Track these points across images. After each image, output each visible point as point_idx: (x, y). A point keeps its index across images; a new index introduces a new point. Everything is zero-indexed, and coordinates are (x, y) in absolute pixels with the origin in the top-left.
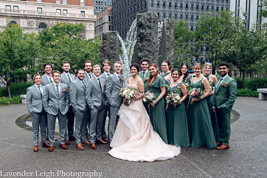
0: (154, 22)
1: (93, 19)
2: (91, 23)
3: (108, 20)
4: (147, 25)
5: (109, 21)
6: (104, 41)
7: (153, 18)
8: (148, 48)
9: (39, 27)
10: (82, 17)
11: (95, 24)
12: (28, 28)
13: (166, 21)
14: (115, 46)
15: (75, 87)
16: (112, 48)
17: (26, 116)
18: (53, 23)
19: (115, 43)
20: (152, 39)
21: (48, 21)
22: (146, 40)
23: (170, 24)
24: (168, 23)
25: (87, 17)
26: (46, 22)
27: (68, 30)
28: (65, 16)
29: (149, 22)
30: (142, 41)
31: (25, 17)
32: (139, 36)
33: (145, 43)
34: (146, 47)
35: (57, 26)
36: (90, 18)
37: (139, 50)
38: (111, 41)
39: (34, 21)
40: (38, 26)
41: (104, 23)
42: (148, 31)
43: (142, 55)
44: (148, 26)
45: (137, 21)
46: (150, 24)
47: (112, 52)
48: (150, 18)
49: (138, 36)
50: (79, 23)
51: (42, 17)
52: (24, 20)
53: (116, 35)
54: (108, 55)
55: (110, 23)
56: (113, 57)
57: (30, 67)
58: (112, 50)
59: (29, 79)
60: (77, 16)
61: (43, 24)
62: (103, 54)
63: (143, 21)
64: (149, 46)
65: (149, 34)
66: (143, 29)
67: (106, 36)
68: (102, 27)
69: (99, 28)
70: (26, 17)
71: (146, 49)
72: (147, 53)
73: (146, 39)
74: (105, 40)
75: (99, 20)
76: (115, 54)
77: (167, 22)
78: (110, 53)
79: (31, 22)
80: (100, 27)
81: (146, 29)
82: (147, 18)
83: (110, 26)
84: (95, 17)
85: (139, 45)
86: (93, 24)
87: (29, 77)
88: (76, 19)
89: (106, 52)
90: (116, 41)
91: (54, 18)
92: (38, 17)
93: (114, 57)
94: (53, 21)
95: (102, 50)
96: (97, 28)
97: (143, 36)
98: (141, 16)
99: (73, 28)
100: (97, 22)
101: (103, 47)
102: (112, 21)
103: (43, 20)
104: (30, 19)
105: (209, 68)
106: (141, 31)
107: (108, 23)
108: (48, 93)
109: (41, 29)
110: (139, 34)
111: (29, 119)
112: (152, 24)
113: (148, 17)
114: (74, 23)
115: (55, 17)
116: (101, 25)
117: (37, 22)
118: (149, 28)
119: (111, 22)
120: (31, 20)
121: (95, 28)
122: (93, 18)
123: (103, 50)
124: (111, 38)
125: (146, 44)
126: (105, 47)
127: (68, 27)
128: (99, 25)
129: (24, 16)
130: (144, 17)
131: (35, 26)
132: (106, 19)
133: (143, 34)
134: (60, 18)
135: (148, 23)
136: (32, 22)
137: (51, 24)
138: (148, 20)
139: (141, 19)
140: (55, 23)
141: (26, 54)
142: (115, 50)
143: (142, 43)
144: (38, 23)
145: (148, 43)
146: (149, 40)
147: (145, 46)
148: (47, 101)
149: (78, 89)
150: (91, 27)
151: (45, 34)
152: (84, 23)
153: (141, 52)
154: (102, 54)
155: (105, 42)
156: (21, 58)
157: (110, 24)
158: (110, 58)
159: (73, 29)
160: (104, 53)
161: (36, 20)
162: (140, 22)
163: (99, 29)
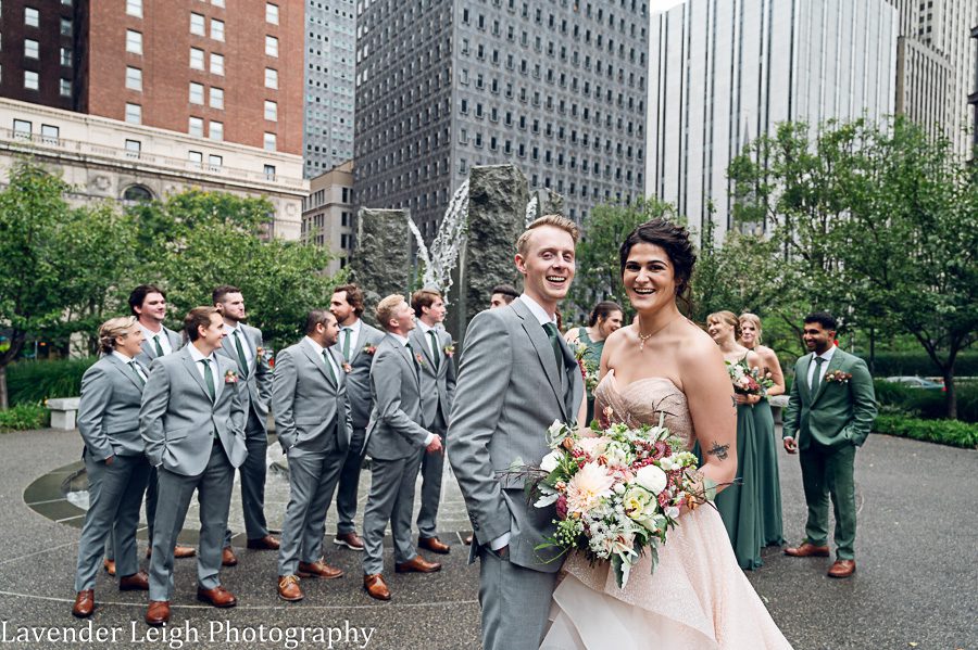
0: (519, 192)
1: (299, 190)
2: (291, 201)
3: (341, 198)
4: (500, 199)
5: (344, 199)
6: (369, 235)
7: (518, 183)
8: (502, 266)
9: (128, 196)
10: (266, 182)
11: (304, 206)
12: (89, 197)
13: (544, 197)
14: (401, 254)
15: (292, 367)
16: (390, 259)
17: (68, 474)
18: (173, 188)
19: (402, 246)
20: (512, 240)
21: (159, 181)
22: (497, 242)
23: (554, 205)
24: (550, 203)
25: (281, 182)
26: (153, 183)
27: (226, 209)
28: (214, 173)
29: (507, 191)
30: (485, 245)
31: (80, 161)
32: (476, 231)
33: (492, 250)
34: (496, 263)
35: (189, 196)
36: (290, 186)
37: (474, 271)
38: (391, 237)
39: (113, 176)
40: (123, 192)
41: (329, 205)
42: (503, 216)
43: (482, 285)
44: (503, 201)
45: (471, 185)
46: (510, 198)
47: (390, 270)
48: (511, 182)
49: (474, 230)
50: (258, 197)
51: (139, 168)
52: (76, 169)
53: (405, 222)
54: (376, 278)
55: (344, 206)
56: (394, 285)
57: (88, 311)
58: (391, 263)
59: (78, 350)
60: (251, 177)
61: (140, 187)
62: (363, 276)
63: (488, 187)
64: (503, 259)
65: (505, 225)
66: (487, 210)
67: (376, 222)
68: (323, 215)
69: (314, 216)
70: (84, 162)
71: (496, 269)
72: (497, 279)
73: (496, 240)
74: (370, 232)
75: (313, 198)
76: (401, 277)
77: (548, 199)
78: (385, 273)
79: (99, 180)
80: (316, 214)
81: (496, 212)
82: (499, 180)
83: (344, 215)
84: (306, 185)
85: (474, 256)
86: (299, 204)
87: (79, 344)
88: (248, 185)
89: (371, 268)
90: (406, 239)
91: (177, 174)
92: (125, 166)
93: (397, 286)
94: (174, 184)
95: (359, 262)
96: (309, 216)
97: (487, 230)
98: (483, 173)
99: (238, 207)
100: (308, 199)
101: (365, 253)
102: (351, 202)
103: (142, 176)
104: (97, 169)
105: (752, 329)
106: (483, 216)
107: (339, 205)
108: (169, 390)
109: (133, 203)
110: (476, 225)
111: (81, 483)
112: (515, 199)
113: (504, 178)
114: (243, 195)
115: (182, 172)
116: (321, 208)
117: (120, 180)
118: (507, 208)
119: (348, 203)
120: (102, 173)
121: (303, 215)
122: (299, 187)
123: (365, 262)
124: (390, 230)
125: (496, 253)
126: (369, 253)
127: (224, 202)
128: (315, 210)
129: (76, 158)
130: (491, 175)
131: (112, 192)
132: (335, 194)
133: (487, 223)
134: (199, 178)
135: (503, 194)
136: (103, 178)
137: (166, 192)
138: (503, 185)
139: (481, 180)
140: (180, 189)
141: (82, 265)
142: (400, 266)
143: (482, 250)
144: (124, 182)
145: (502, 252)
146: (506, 243)
147: (491, 259)
148: (160, 421)
149: (301, 375)
150: (291, 210)
151: (147, 215)
152: (270, 199)
153: (478, 277)
154: (359, 275)
155: (369, 240)
156: (61, 277)
157: (345, 210)
158: (383, 288)
159: (240, 209)
160: (366, 271)
161: (117, 175)
162: (479, 189)
163: (313, 219)
